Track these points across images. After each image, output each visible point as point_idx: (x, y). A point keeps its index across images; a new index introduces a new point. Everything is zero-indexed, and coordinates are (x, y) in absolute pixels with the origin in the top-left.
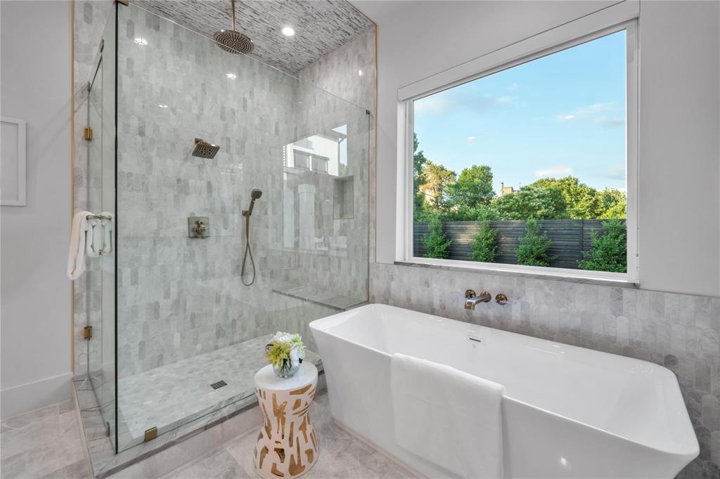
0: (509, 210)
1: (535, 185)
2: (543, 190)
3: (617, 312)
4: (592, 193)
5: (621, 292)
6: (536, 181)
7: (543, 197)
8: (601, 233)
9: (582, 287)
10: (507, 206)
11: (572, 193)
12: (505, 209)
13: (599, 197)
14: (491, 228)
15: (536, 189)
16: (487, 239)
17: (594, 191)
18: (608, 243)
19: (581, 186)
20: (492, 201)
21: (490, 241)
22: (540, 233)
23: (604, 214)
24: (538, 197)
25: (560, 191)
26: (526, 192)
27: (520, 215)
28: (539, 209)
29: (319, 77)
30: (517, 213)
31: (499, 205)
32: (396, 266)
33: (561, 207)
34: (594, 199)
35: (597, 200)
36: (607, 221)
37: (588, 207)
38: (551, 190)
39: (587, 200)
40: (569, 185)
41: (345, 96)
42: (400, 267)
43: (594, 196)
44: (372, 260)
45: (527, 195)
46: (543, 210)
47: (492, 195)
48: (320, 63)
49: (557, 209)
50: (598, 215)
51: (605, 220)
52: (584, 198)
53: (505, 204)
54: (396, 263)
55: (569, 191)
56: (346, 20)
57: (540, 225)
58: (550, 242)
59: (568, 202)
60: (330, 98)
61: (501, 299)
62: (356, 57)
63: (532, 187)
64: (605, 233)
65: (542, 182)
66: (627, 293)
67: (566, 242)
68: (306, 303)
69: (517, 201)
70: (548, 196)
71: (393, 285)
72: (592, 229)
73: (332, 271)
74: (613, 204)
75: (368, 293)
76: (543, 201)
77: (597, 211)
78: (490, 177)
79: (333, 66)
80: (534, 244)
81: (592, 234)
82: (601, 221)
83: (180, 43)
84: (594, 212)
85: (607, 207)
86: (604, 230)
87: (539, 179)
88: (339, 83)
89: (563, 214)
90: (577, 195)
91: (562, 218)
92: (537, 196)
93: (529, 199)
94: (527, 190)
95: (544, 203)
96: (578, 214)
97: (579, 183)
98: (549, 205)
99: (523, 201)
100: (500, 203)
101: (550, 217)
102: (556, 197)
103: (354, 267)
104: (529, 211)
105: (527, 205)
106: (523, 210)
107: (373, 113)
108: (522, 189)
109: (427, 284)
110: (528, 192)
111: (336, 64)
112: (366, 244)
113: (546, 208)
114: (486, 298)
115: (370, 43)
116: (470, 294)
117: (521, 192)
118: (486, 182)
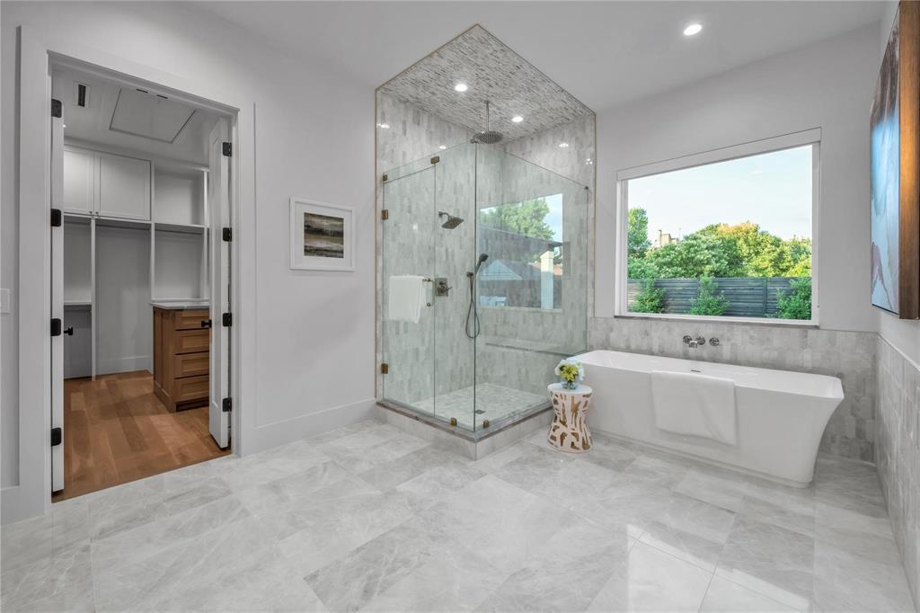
0: (670, 264)
1: (703, 232)
2: (712, 238)
3: (804, 346)
4: (777, 243)
5: (807, 332)
6: (703, 227)
7: (713, 248)
8: (789, 294)
9: (778, 330)
10: (667, 259)
11: (751, 243)
12: (665, 264)
13: (786, 248)
14: (656, 287)
15: (704, 238)
16: (652, 300)
17: (779, 241)
18: (797, 304)
19: (762, 234)
20: (647, 254)
21: (656, 302)
22: (716, 293)
23: (791, 270)
24: (707, 249)
25: (735, 241)
26: (692, 242)
27: (683, 271)
28: (709, 263)
29: (530, 152)
30: (680, 269)
31: (656, 258)
32: (615, 320)
33: (735, 261)
34: (778, 250)
35: (782, 252)
36: (796, 279)
37: (771, 261)
38: (723, 239)
39: (769, 252)
40: (748, 232)
41: (560, 171)
42: (620, 320)
43: (778, 247)
44: (590, 314)
45: (692, 246)
46: (714, 266)
47: (647, 246)
48: (532, 139)
49: (730, 263)
50: (783, 270)
51: (793, 278)
52: (766, 250)
53: (664, 256)
54: (616, 317)
55: (746, 241)
56: (571, 111)
57: (717, 284)
58: (728, 304)
59: (745, 254)
60: (544, 171)
61: (714, 342)
62: (574, 139)
63: (699, 235)
64: (793, 293)
65: (713, 229)
66: (811, 333)
67: (747, 304)
68: (527, 352)
69: (680, 253)
70: (719, 247)
71: (612, 335)
72: (778, 289)
73: (546, 325)
74: (803, 256)
75: (586, 343)
76: (713, 253)
77: (783, 266)
78: (643, 223)
79: (547, 144)
80: (708, 306)
81: (778, 295)
82: (789, 279)
83: (431, 132)
84: (778, 267)
85: (795, 261)
86: (793, 290)
87: (708, 225)
88: (555, 159)
89: (739, 270)
90: (757, 246)
91: (738, 275)
92: (705, 246)
93: (696, 251)
94: (692, 239)
95: (714, 256)
96: (757, 270)
97: (760, 231)
98: (721, 258)
99: (688, 253)
100: (658, 256)
101: (722, 273)
102: (730, 248)
103: (570, 322)
104: (695, 265)
105: (693, 258)
106: (687, 264)
107: (591, 188)
108: (687, 238)
109: (647, 333)
110: (694, 242)
111: (551, 142)
112: (584, 301)
113: (717, 262)
114: (701, 342)
115: (589, 129)
116: (687, 339)
117: (686, 242)
118: (640, 229)
